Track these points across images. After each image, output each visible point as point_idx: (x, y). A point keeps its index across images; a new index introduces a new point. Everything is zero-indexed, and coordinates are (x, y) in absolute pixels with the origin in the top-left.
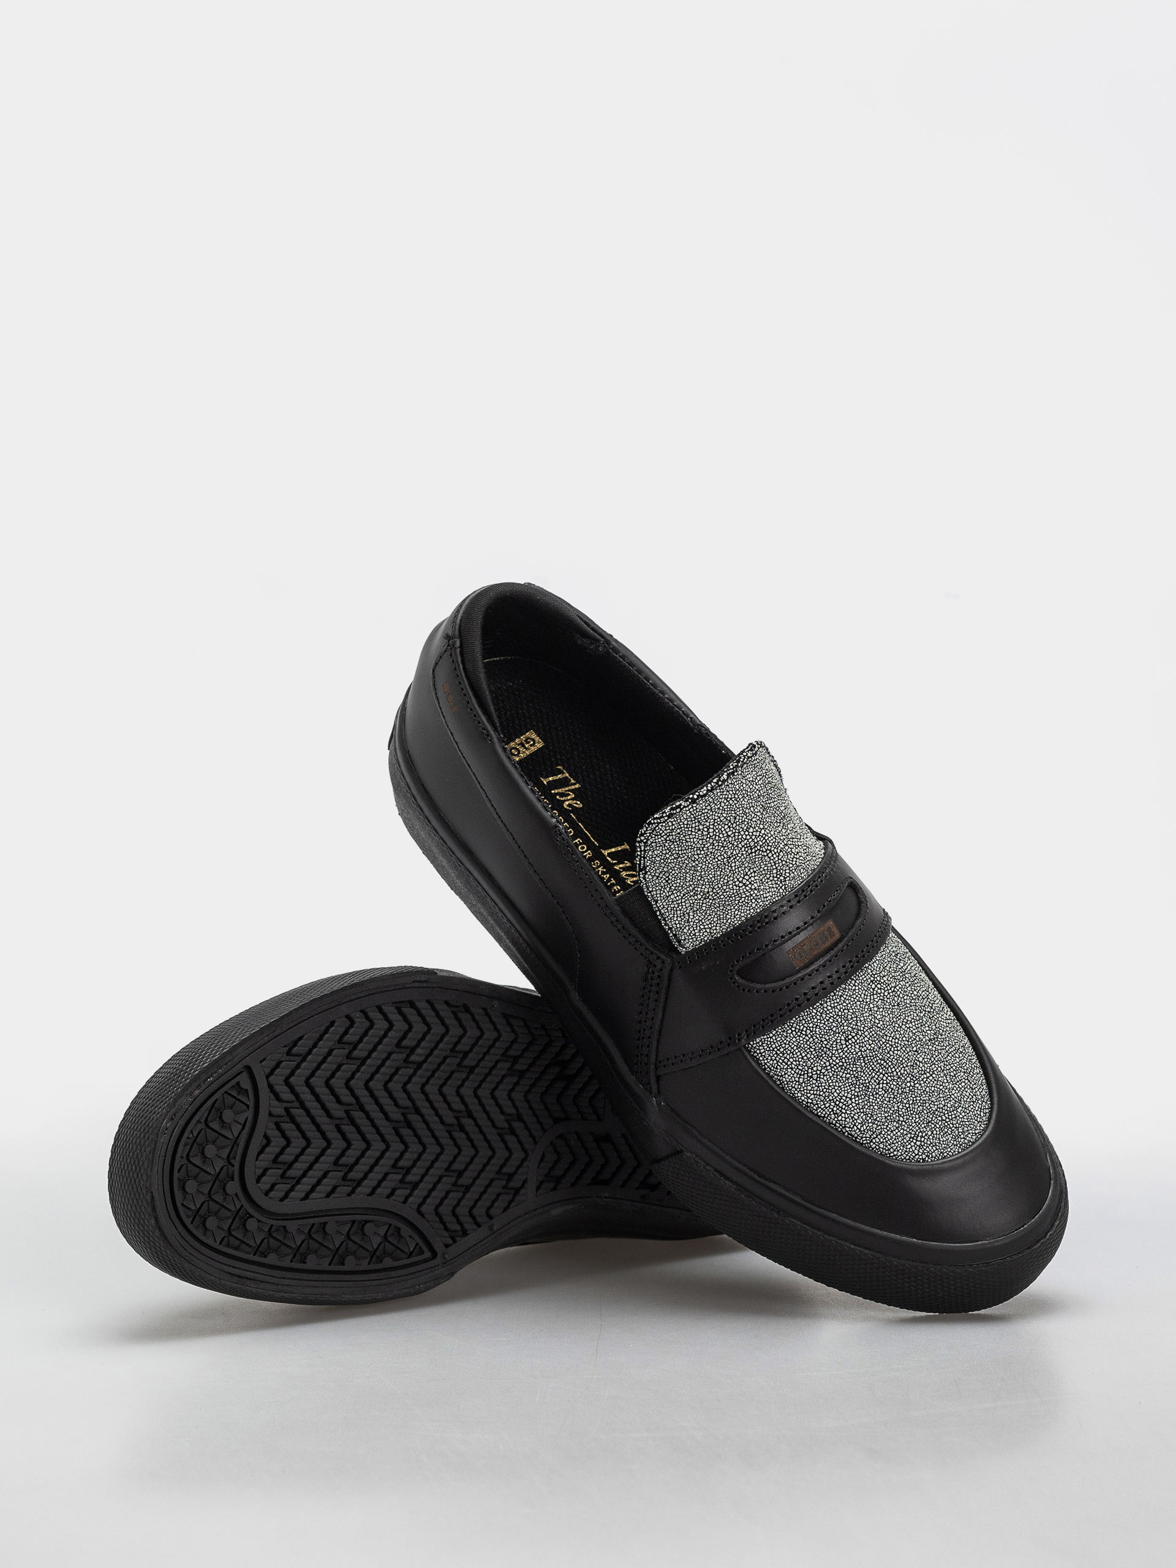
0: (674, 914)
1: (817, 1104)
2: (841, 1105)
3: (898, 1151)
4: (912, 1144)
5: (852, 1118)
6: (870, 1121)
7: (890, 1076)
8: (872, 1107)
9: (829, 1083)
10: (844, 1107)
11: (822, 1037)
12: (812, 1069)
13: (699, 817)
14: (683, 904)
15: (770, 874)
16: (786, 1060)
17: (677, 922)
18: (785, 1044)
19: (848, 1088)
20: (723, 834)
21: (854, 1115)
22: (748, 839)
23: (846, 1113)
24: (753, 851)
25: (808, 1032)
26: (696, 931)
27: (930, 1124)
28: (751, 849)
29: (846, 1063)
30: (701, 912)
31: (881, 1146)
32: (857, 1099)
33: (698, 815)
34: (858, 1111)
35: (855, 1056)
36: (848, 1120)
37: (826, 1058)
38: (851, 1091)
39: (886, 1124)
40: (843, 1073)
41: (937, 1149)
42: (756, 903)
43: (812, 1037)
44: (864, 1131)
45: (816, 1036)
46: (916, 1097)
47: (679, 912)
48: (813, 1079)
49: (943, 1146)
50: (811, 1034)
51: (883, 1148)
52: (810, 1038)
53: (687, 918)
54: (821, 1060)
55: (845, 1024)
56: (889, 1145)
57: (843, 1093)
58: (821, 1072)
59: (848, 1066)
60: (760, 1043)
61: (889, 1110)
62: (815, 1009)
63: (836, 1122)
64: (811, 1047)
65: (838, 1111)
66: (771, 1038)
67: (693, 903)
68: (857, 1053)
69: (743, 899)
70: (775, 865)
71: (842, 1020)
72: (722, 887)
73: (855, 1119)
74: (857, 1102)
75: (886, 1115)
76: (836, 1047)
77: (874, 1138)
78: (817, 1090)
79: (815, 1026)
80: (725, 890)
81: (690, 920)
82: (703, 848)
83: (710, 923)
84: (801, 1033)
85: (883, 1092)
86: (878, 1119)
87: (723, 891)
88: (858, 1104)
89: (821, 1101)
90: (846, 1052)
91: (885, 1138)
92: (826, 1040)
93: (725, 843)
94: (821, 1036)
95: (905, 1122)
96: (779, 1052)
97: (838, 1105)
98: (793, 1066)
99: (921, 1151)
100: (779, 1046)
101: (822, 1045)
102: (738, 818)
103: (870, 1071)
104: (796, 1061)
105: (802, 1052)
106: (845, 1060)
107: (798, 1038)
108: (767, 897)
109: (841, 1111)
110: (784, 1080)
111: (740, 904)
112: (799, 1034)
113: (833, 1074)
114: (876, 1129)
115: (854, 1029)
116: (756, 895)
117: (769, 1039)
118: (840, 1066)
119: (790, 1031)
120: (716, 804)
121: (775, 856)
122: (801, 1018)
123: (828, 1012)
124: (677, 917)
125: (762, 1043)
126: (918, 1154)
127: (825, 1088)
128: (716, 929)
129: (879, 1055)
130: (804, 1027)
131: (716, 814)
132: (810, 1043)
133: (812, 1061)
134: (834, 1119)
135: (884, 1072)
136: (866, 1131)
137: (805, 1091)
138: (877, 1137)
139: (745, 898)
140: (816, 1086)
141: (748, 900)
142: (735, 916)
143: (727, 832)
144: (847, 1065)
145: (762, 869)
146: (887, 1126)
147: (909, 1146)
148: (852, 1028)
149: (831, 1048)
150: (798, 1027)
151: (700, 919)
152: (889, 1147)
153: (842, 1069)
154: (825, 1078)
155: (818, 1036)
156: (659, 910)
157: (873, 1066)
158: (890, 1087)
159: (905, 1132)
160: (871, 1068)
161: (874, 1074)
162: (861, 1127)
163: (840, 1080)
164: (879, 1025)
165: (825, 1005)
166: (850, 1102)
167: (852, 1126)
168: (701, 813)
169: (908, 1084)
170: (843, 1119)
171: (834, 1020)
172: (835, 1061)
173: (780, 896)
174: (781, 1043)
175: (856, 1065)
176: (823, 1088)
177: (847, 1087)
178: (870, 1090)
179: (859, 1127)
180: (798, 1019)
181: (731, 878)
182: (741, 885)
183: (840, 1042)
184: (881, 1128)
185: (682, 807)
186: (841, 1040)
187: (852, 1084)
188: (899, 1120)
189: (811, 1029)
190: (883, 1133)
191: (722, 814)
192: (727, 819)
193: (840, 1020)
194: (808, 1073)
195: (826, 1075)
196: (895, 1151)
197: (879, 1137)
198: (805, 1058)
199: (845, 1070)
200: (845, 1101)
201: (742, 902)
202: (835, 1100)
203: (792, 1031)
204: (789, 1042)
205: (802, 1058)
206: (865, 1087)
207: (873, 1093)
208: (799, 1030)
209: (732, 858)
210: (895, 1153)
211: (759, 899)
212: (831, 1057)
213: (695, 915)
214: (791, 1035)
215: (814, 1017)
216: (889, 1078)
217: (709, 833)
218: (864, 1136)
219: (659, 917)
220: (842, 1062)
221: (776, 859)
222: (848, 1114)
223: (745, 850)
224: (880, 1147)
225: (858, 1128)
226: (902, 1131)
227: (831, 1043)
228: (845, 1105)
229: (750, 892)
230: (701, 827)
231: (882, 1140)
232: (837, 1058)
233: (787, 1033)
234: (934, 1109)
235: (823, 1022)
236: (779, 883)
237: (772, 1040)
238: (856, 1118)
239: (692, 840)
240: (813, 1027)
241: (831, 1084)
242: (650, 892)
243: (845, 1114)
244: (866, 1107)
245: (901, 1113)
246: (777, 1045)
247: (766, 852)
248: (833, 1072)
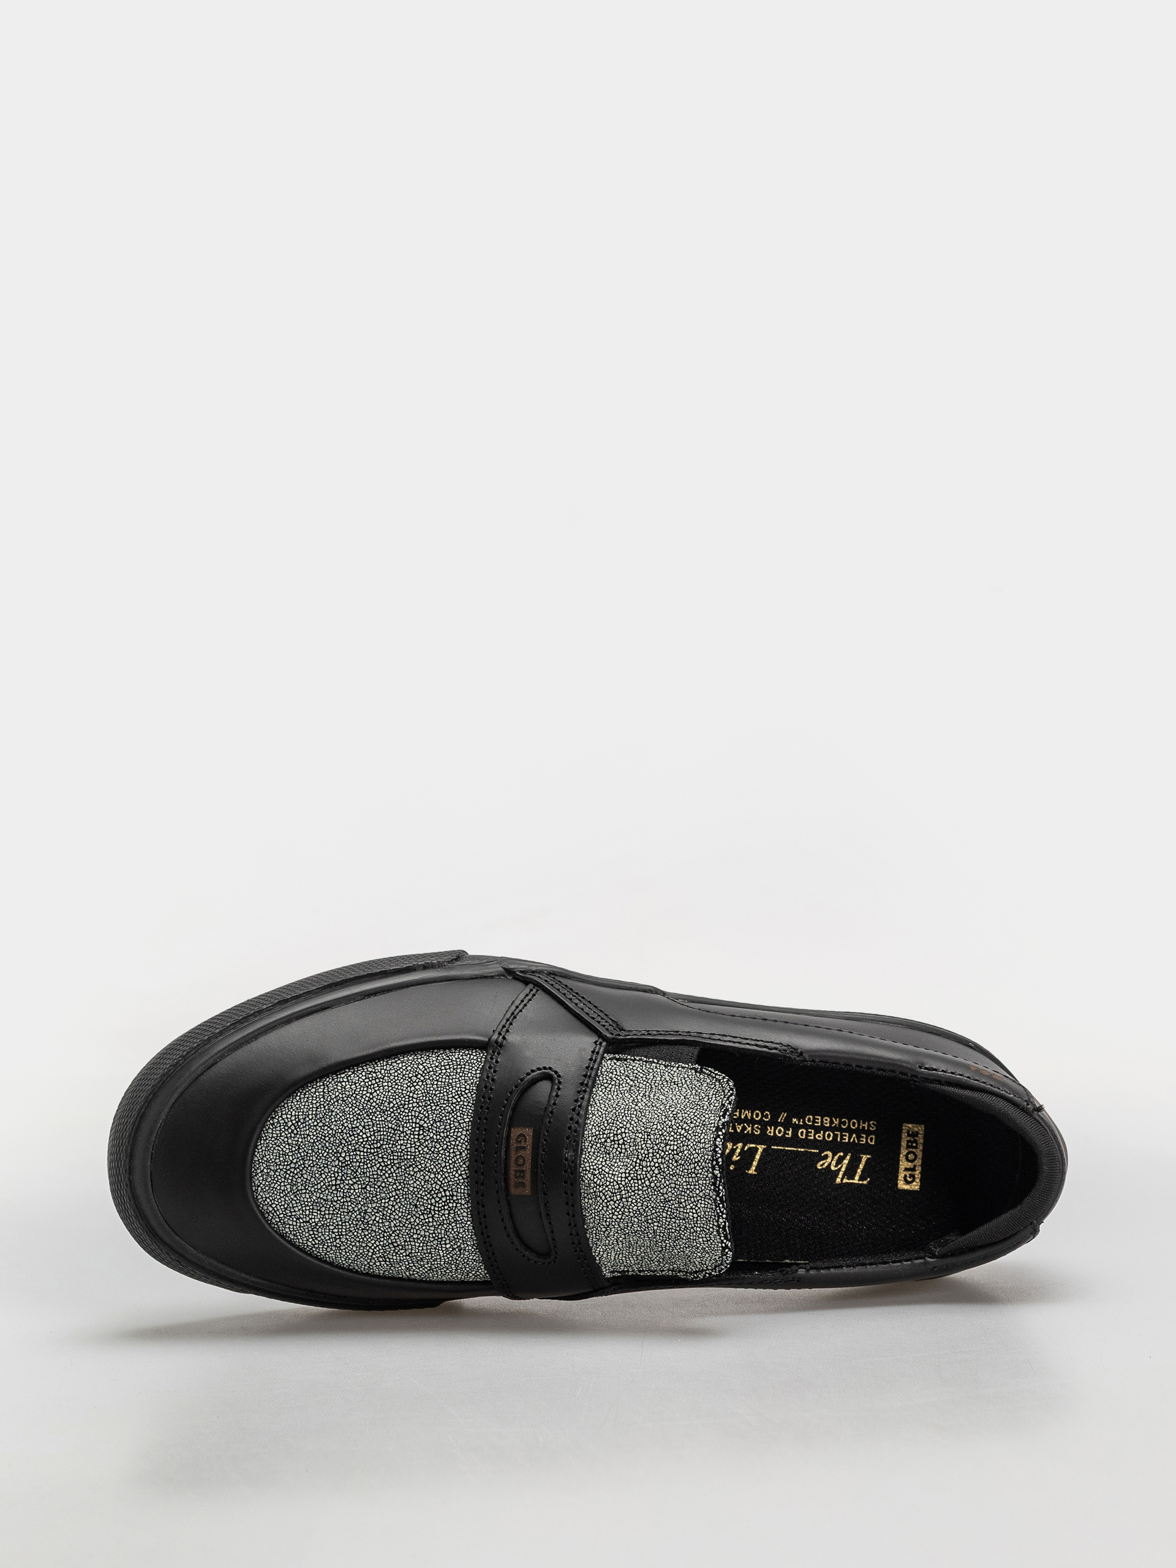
0: (643, 1071)
1: (391, 1065)
2: (374, 1082)
3: (297, 1101)
4: (293, 1118)
5: (355, 1084)
6: (340, 1096)
7: (362, 1143)
8: (350, 1105)
9: (399, 1085)
10: (370, 1083)
11: (440, 1108)
12: (422, 1081)
13: (702, 1129)
14: (645, 1083)
15: (608, 1165)
16: (448, 1067)
17: (635, 1068)
18: (461, 1077)
19: (382, 1098)
20: (671, 1141)
21: (356, 1087)
22: (651, 1162)
23: (364, 1081)
24: (638, 1161)
25: (454, 1101)
26: (614, 1076)
27: (297, 1147)
28: (640, 1160)
29: (403, 1112)
30: (626, 1091)
31: (314, 1090)
32: (367, 1099)
33: (704, 1129)
34: (356, 1092)
35: (403, 1123)
36: (357, 1078)
37: (421, 1098)
38: (377, 1099)
39: (326, 1108)
40: (397, 1103)
41: (272, 1137)
42: (594, 1134)
43: (448, 1100)
44: (337, 1085)
45: (445, 1104)
46: (328, 1153)
47: (641, 1075)
48: (413, 1076)
49: (271, 1146)
50: (451, 1102)
51: (310, 1090)
52: (448, 1098)
53: (631, 1078)
54: (422, 1093)
55: (435, 1137)
56: (308, 1098)
57: (382, 1091)
58: (413, 1086)
59: (399, 1111)
60: (479, 1060)
61: (336, 1119)
62: (469, 1122)
63: (363, 1069)
64: (440, 1093)
65: (370, 1076)
66: (476, 1070)
67: (638, 1090)
68: (403, 1127)
69: (606, 1125)
70: (612, 1174)
71: (441, 1136)
72: (631, 1117)
73: (352, 1085)
74: (364, 1097)
75: (334, 1114)
76: (423, 1114)
77: (324, 1089)
78: (402, 1072)
79: (454, 1110)
80: (626, 1117)
81: (627, 1078)
82: (674, 1117)
83: (610, 1091)
84: (458, 1094)
85: (354, 1126)
86: (336, 1103)
87: (627, 1115)
88: (362, 1097)
89: (390, 1069)
90: (412, 1119)
91: (316, 1098)
92: (435, 1110)
93: (663, 1138)
94: (442, 1108)
95: (315, 1126)
96: (459, 1067)
97: (375, 1080)
98: (437, 1069)
99: (282, 1121)
100: (463, 1071)
101: (434, 1103)
102: (675, 1164)
103: (380, 1128)
104: (440, 1074)
105: (443, 1084)
106: (406, 1113)
107: (457, 1089)
108: (591, 1147)
109: (369, 1078)
110: (433, 1056)
111: (604, 1120)
112: (459, 1093)
113: (403, 1094)
114: (330, 1096)
115: (425, 1142)
116: (600, 1139)
117: (476, 1068)
118: (405, 1104)
119: (468, 1087)
120: (701, 1149)
121: (619, 1179)
122: (471, 1105)
123: (457, 1130)
124: (639, 1072)
126: (281, 1117)
127: (398, 1079)
128: (601, 1091)
129: (387, 1146)
130: (461, 1101)
131: (692, 1145)
132: (444, 1095)
133: (428, 1086)
134: (367, 1069)
135: (370, 1139)
136: (336, 1087)
137: (409, 1064)
138: (323, 1091)
139: (606, 1127)
140: (406, 1074)
141: (602, 1129)
142: (598, 1110)
143: (671, 1145)
144: (401, 1111)
145: (618, 1161)
146: (324, 1107)
147: (293, 1113)
148: (427, 1140)
149: (425, 1109)
150: (465, 1096)
151: (621, 1086)
152: (307, 1096)
153: (401, 1104)
154: (405, 1086)
155: (444, 1106)
156: (657, 1063)
157: (382, 1133)
158: (354, 1135)
159: (307, 1119)
160: (382, 1130)
161: (375, 1128)
162: (342, 1085)
163: (393, 1096)
164: (411, 1169)
165: (464, 1133)
166: (370, 1091)
167: (349, 1078)
168: (704, 1131)
169: (343, 1155)
170: (360, 1076)
171: (446, 1129)
172: (412, 1103)
173: (584, 1161)
174: (465, 1074)
175: (395, 1119)
176: (399, 1078)
177: (384, 1097)
178: (365, 1115)
179: (344, 1084)
180: (471, 1102)
181: (631, 1129)
182: (619, 1131)
183: (424, 1120)
184: (327, 1100)
185: (721, 1118)
186: (425, 1122)
187: (382, 1103)
188: (321, 1121)
189: (454, 1105)
190: (322, 1100)
191: (689, 1150)
192: (681, 1152)
193: (442, 1135)
194: (422, 1075)
195: (407, 1088)
196: (300, 1099)
197: (322, 1093)
198: (436, 1083)
199: (398, 1106)
200: (374, 1088)
201: (604, 1122)
202: (381, 1080)
203: (466, 1089)
204: (460, 1081)
205: (437, 1080)
206: (371, 1113)
207: (360, 1116)
208: (462, 1095)
209: (646, 1137)
210: (298, 1098)
211: (595, 1139)
212: (418, 1103)
213: (627, 1085)
214: (463, 1086)
215: (462, 1116)
216: (361, 1140)
217: (682, 1129)
218: (333, 1083)
219: (651, 1060)
220: (407, 1109)
221: (616, 1179)
222: (361, 1082)
223: (644, 1153)
224: (313, 1088)
225: (343, 1081)
226: (310, 1117)
227: (429, 1112)
228: (370, 1086)
229: (607, 1134)
230: (692, 1125)
231: (317, 1094)
232: (414, 1107)
233: (468, 1084)
234: (306, 1162)
235: (452, 1119)
236: (595, 1167)
237: (473, 1069)
238: (352, 1087)
239: (688, 1113)
240: (455, 1107)
241: (396, 1087)
242: (678, 1068)
243: (364, 1080)
244: (354, 1102)
245: (326, 1128)
246: (465, 1070)
247: (629, 1173)
248: (405, 1095)
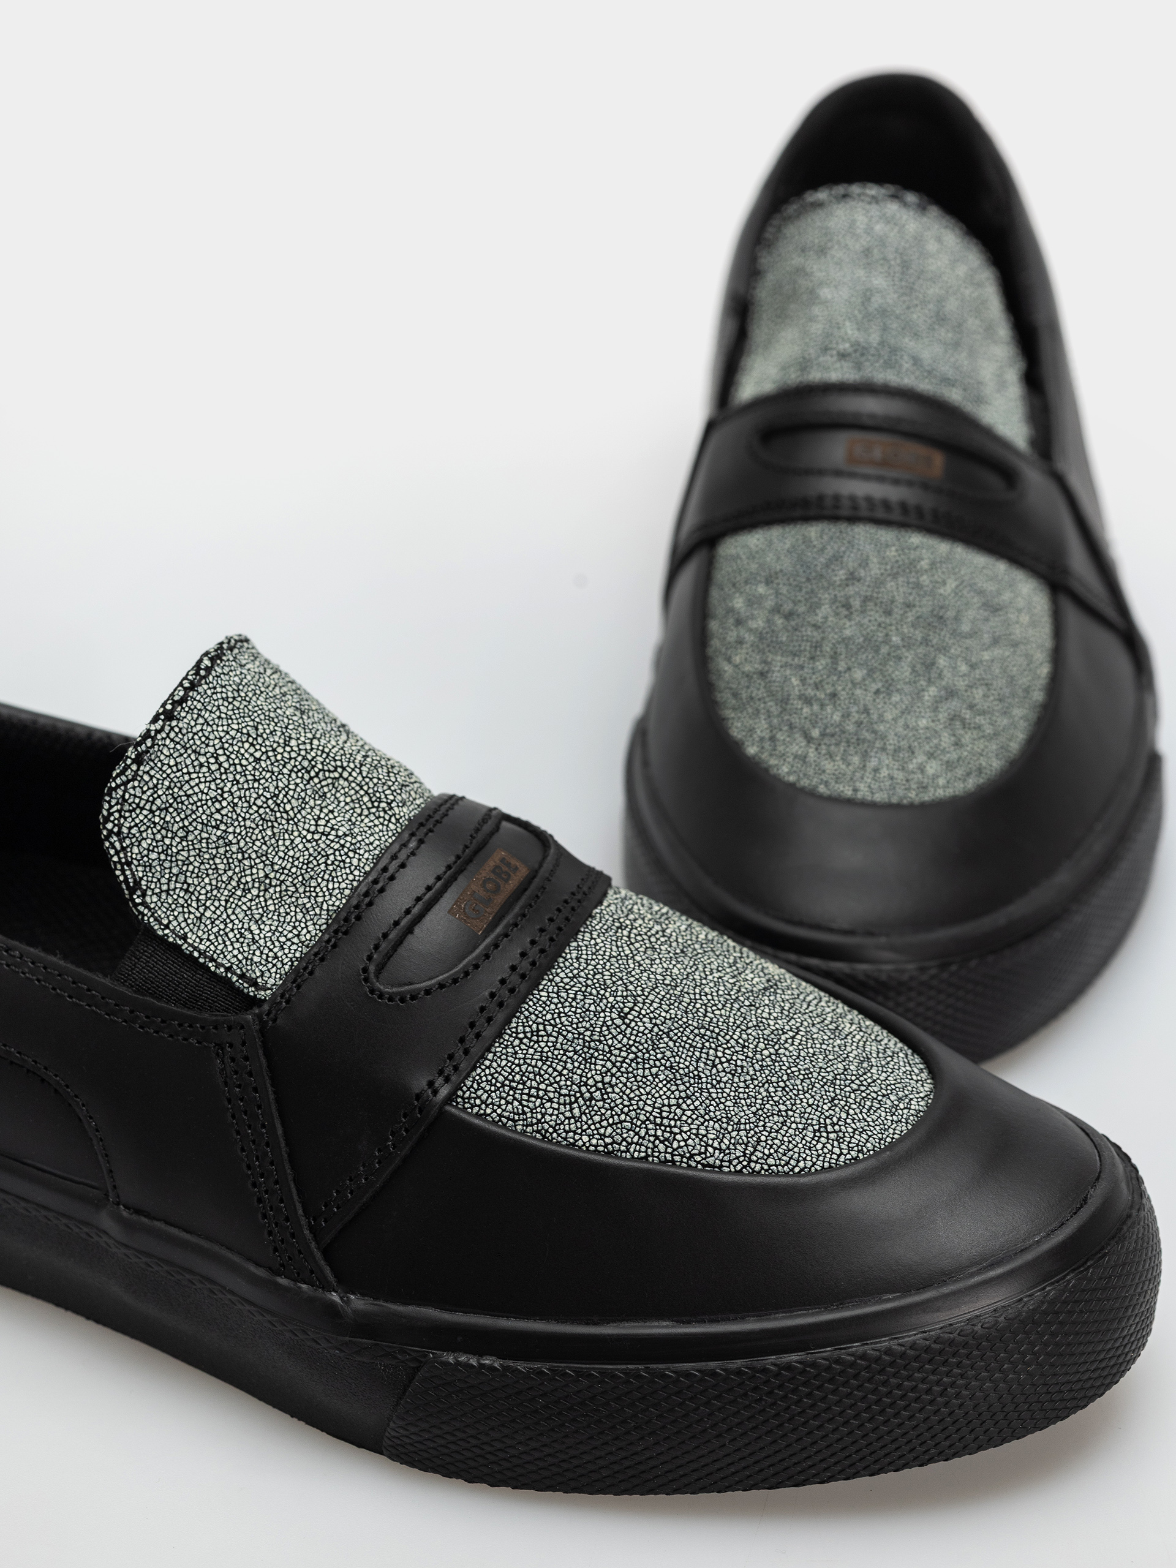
0: (224, 942)
1: (624, 1139)
2: (666, 1122)
3: (805, 1159)
4: (823, 1140)
5: (697, 1135)
6: (730, 1128)
7: (728, 1048)
8: (722, 1106)
9: (628, 1096)
10: (672, 1123)
11: (578, 1027)
12: (586, 1084)
13: (191, 742)
14: (233, 917)
15: (361, 806)
16: (533, 1091)
17: (236, 952)
18: (519, 1065)
19: (665, 1089)
20: (247, 759)
21: (698, 1129)
22: (295, 758)
23: (682, 1131)
24: (313, 774)
25: (549, 1028)
26: (275, 950)
27: (836, 1102)
28: (308, 772)
29: (640, 1051)
30: (270, 916)
31: (771, 1161)
32: (689, 1102)
33: (189, 740)
34: (702, 1120)
35: (649, 1036)
36: (690, 1142)
37: (601, 1057)
38: (673, 1092)
39: (762, 1123)
40: (644, 1069)
41: (870, 1136)
42: (357, 856)
43: (559, 1033)
44: (728, 1148)
45: (567, 1030)
46: (789, 1068)
47: (231, 935)
48: (597, 1101)
49: (878, 1128)
50: (556, 1029)
51: (776, 1165)
52: (557, 1038)
53: (250, 936)
54: (595, 1064)
55: (607, 994)
56: (785, 1155)
57: (660, 1101)
58: (604, 1084)
59: (647, 1055)
60: (475, 1086)
61: (753, 1100)
62: (542, 990)
63: (673, 1155)
64: (566, 1051)
65: (667, 1135)
66: (488, 1067)
67: (250, 909)
68: (651, 1031)
69: (332, 858)
70: (361, 788)
71: (598, 991)
72: (286, 854)
73: (704, 1136)
74: (692, 1107)
75: (754, 1109)
76: (610, 1033)
77: (752, 1154)
78: (612, 1116)
79: (556, 1016)
80: (293, 857)
81: (257, 938)
82: (222, 796)
83: (295, 927)
84: (538, 1036)
85: (730, 1076)
86: (743, 1121)
87: (291, 860)
88: (696, 1108)
89: (629, 1130)
90: (631, 1034)
91: (771, 1147)
92: (587, 1030)
93: (257, 773)
94: (574, 1026)
95: (791, 1110)
96: (514, 1085)
97: (661, 1125)
98: (551, 1095)
99: (843, 1146)
100: (510, 1074)
101: (583, 1039)
102: (260, 727)
103: (688, 1050)
104: (551, 1085)
105: (554, 1065)
106: (637, 1048)
107: (536, 1046)
108: (371, 844)
109: (671, 1132)
110: (546, 1126)
111: (331, 868)
112: (535, 1038)
113: (628, 1078)
114: (747, 1137)
115: (627, 996)
116: (352, 844)
117: (487, 1071)
118: (632, 1061)
119: (517, 1042)
120: (211, 712)
121: (354, 774)
122: (526, 1013)
123: (567, 987)
124: (232, 944)
125: (479, 1084)
126: (841, 1153)
127: (625, 1106)
128: (309, 932)
129: (690, 1022)
130: (538, 1024)
131: (220, 729)
132: (562, 1044)
133: (579, 1072)
134: (666, 1152)
135: (713, 1046)
136: (732, 1147)
137: (593, 1127)
138: (755, 1150)
139: (334, 854)
140: (607, 1110)
141: (341, 855)
142: (330, 895)
143: (252, 755)
144: (644, 1054)
145: (342, 804)
146: (764, 1126)
147: (819, 1146)
148: (622, 996)
149: (602, 1038)
150: (528, 1029)
151: (273, 928)
152: (784, 1158)
153: (638, 1063)
154: (617, 1090)
155: (569, 1028)
156: (195, 948)
157: (690, 1041)
158: (736, 1066)
159: (801, 1126)
160: (687, 1046)
161: (697, 1054)
162: (719, 1143)
163: (644, 1083)
164: (667, 982)
165: (557, 979)
166: (679, 1111)
167: (703, 1150)
168: (190, 735)
169: (766, 1052)
170: (682, 1144)
171: (584, 996)
172: (619, 1056)
173: (394, 835)
174: (510, 1067)
175: (659, 1048)
176: (621, 1106)
177: (661, 1089)
178: (704, 1080)
179: (716, 1144)
180: (522, 1017)
181: (296, 834)
182: (316, 837)
183: (613, 1023)
184: (756, 1133)
185: (153, 733)
186: (612, 1020)
187: (668, 1082)
188: (780, 1111)
189: (552, 1022)
190: (763, 1138)
191: (228, 725)
192: (242, 733)
193: (594, 992)
194: (582, 1095)
195: (617, 1084)
196: (798, 1161)
197: (759, 1148)
198: (565, 1072)
199: (644, 1063)
200: (670, 1112)
201: (333, 863)
202: (652, 1118)
203: (521, 1040)
204: (524, 1059)
205: (561, 1074)
206: (694, 1078)
207: (712, 1084)
208: (532, 1032)
209: (281, 796)
210: (802, 1164)
211: (359, 848)
212: (610, 1052)
213: (262, 927)
214: (523, 1047)
215: (548, 1003)
216: (727, 1051)
217: (220, 765)
218: (733, 1156)
219: (202, 960)
220: (633, 1053)
221: (360, 778)
222: (686, 1132)
223: (298, 777)
224: (770, 1166)
225: (715, 1149)
226: (794, 1126)
227: (598, 1030)
228: (673, 1119)
229: (338, 842)
230: (202, 759)
231: (766, 1152)
232: (620, 1049)
233: (514, 1047)
234: (830, 1078)
235: (567, 1004)
236: (382, 814)
237: (493, 1071)
238: (703, 1132)
239: (196, 789)
240: (554, 1019)
241: (632, 1095)
242: (167, 927)
243: (680, 1134)
244: (712, 1108)
245: (776, 1099)
246: (506, 1074)
247: (336, 770)
248: (625, 1075)
